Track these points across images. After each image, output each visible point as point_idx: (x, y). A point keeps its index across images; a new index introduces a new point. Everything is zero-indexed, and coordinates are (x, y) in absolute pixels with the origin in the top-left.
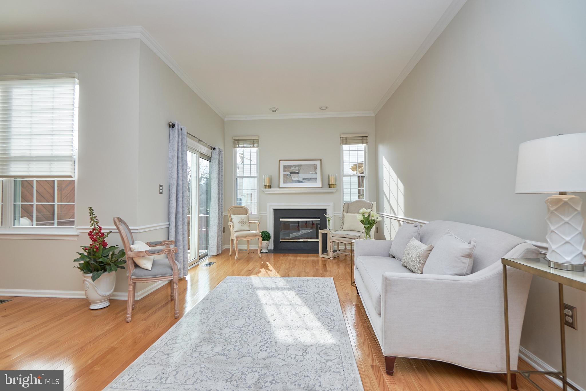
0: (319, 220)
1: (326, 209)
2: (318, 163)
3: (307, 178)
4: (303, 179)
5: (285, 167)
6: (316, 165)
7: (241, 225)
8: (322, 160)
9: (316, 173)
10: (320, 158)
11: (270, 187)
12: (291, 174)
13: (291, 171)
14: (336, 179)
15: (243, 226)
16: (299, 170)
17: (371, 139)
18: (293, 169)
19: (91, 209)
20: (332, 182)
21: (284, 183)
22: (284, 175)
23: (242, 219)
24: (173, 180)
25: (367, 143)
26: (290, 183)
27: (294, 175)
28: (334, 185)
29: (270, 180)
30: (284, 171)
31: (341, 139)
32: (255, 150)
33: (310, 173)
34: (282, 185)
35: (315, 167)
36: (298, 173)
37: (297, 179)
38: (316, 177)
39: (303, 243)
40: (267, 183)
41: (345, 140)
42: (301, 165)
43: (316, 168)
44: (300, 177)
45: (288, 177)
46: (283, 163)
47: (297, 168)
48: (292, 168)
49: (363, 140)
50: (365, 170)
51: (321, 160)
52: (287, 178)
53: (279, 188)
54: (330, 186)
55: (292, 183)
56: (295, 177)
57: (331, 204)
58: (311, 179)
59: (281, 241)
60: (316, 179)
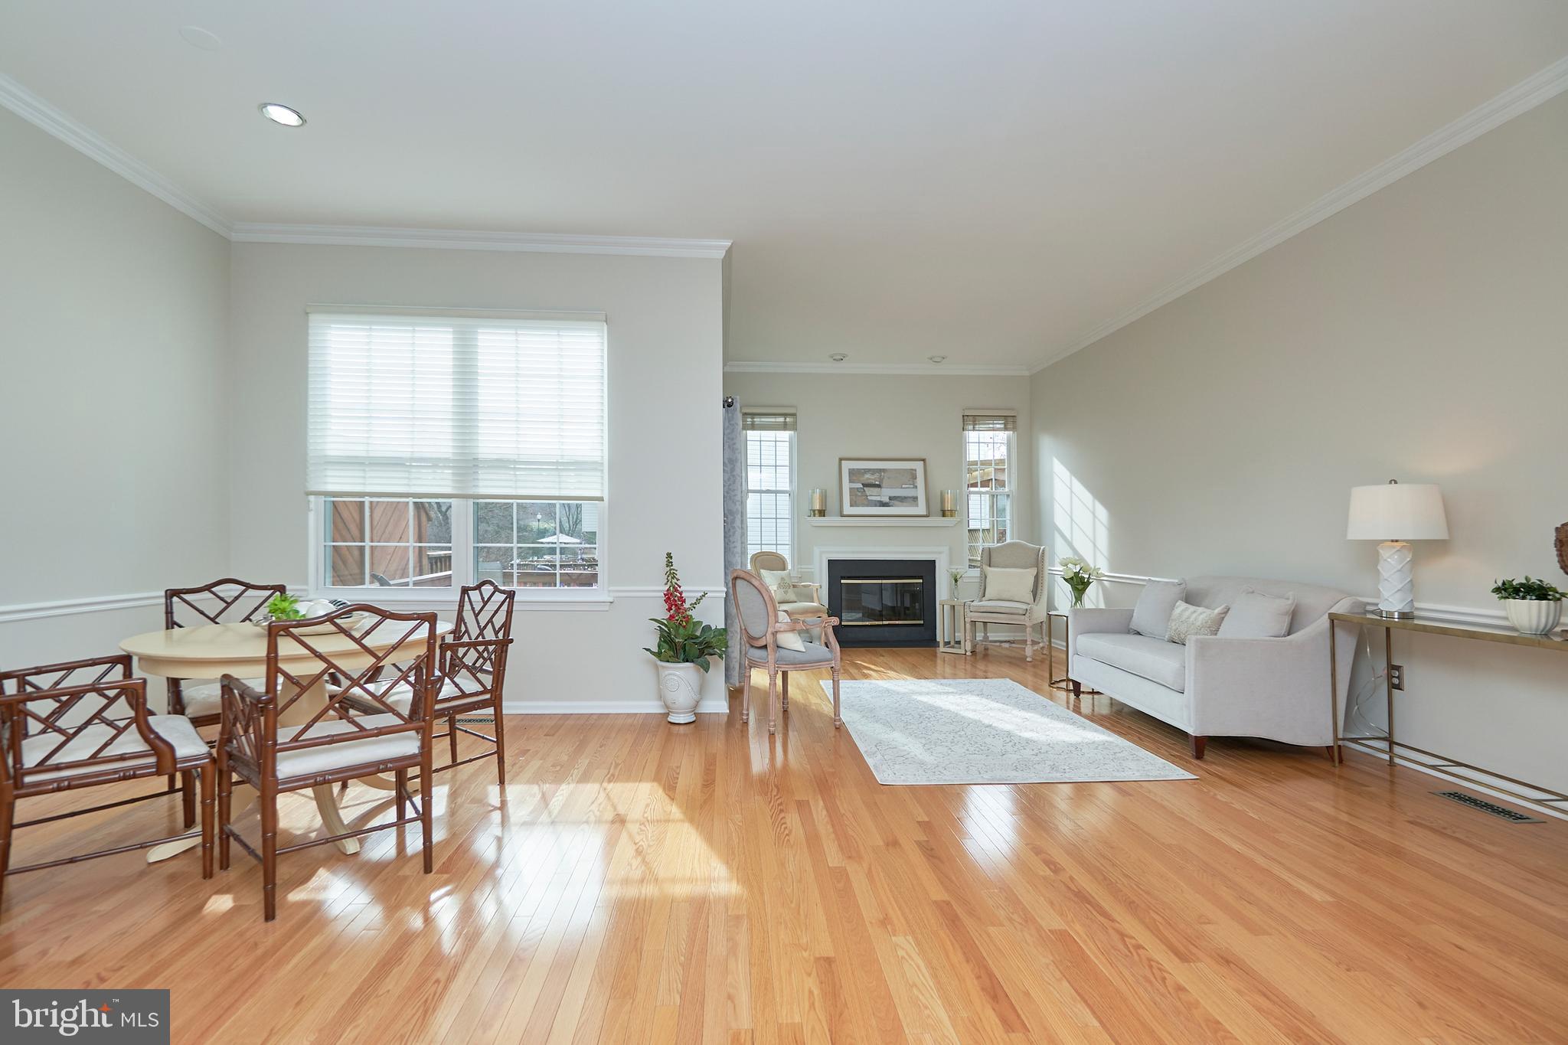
0: (921, 581)
1: (934, 561)
2: (918, 466)
3: (899, 497)
4: (890, 498)
5: (852, 472)
6: (915, 470)
7: (782, 590)
8: (927, 461)
9: (916, 487)
10: (923, 457)
11: (822, 513)
12: (865, 488)
13: (866, 482)
14: (955, 500)
15: (786, 592)
16: (881, 480)
17: (1022, 421)
18: (869, 478)
19: (669, 556)
20: (948, 506)
21: (851, 506)
22: (850, 489)
23: (782, 579)
24: (735, 504)
25: (1014, 429)
26: (864, 505)
27: (872, 489)
28: (952, 513)
29: (824, 498)
30: (850, 481)
31: (964, 420)
32: (785, 435)
33: (904, 486)
34: (848, 509)
35: (913, 474)
36: (879, 486)
37: (878, 498)
38: (915, 495)
39: (886, 629)
40: (817, 507)
41: (972, 420)
42: (884, 470)
43: (914, 477)
44: (885, 494)
45: (859, 494)
46: (847, 466)
47: (877, 475)
48: (867, 476)
49: (1009, 421)
50: (1010, 482)
51: (924, 460)
52: (856, 495)
53: (842, 516)
54: (944, 514)
55: (867, 506)
56: (873, 494)
57: (946, 549)
58: (905, 498)
59: (845, 626)
60: (917, 498)
